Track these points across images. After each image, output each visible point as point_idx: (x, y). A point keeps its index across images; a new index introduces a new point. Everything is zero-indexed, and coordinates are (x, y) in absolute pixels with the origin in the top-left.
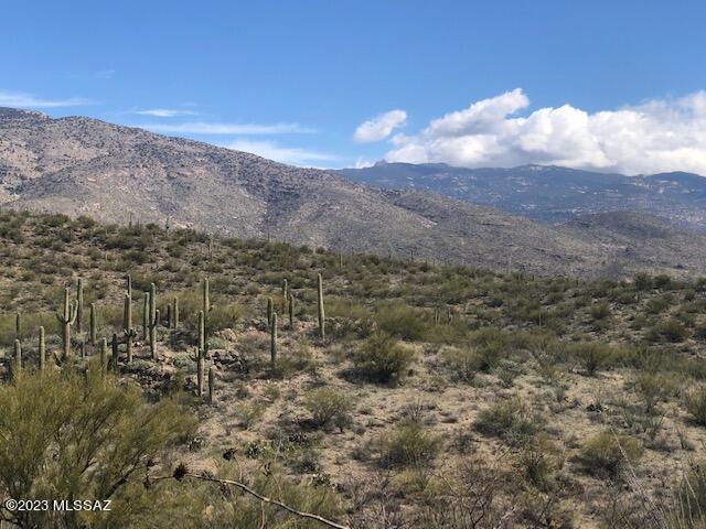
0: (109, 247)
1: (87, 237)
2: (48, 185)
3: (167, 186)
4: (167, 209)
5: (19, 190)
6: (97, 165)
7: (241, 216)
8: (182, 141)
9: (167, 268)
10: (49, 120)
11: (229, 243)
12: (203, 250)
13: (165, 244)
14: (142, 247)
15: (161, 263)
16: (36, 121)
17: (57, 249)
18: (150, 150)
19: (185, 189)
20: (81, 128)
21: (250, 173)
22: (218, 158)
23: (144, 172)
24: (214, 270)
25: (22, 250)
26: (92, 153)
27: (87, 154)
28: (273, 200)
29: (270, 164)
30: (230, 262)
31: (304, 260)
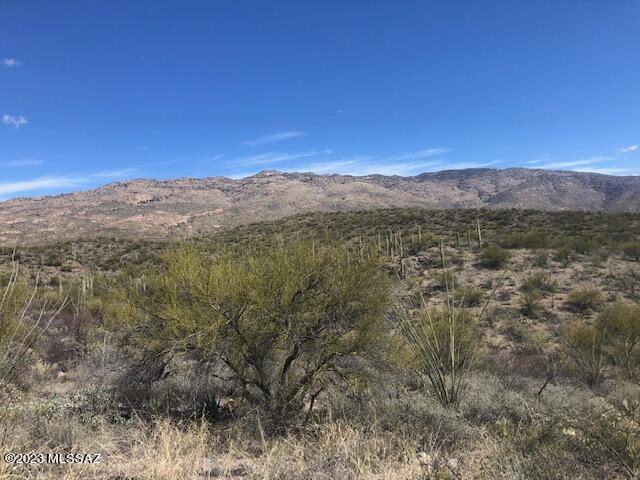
0: (491, 220)
1: (482, 217)
2: (500, 197)
6: (521, 187)
8: (560, 172)
9: (517, 226)
10: (500, 171)
12: (535, 217)
13: (517, 216)
14: (506, 219)
15: (514, 225)
16: (495, 172)
18: (545, 177)
19: (562, 193)
20: (514, 173)
21: (595, 181)
22: (577, 176)
23: (543, 187)
24: (538, 226)
25: (454, 224)
26: (519, 181)
27: (516, 183)
28: (608, 192)
29: (606, 176)
30: (549, 221)
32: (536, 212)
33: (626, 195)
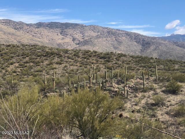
0: (101, 58)
1: (95, 56)
3: (116, 42)
4: (115, 48)
5: (78, 44)
6: (98, 37)
7: (135, 49)
8: (119, 30)
9: (116, 63)
10: (85, 26)
11: (132, 57)
12: (125, 58)
13: (115, 57)
14: (109, 58)
15: (114, 62)
16: (82, 26)
17: (88, 59)
18: (111, 33)
19: (120, 43)
20: (93, 28)
21: (137, 38)
22: (128, 34)
23: (109, 39)
24: (128, 64)
25: (79, 59)
26: (96, 34)
27: (94, 34)
28: (143, 45)
30: (132, 62)
31: (151, 61)
32: (125, 56)
33: (152, 48)
